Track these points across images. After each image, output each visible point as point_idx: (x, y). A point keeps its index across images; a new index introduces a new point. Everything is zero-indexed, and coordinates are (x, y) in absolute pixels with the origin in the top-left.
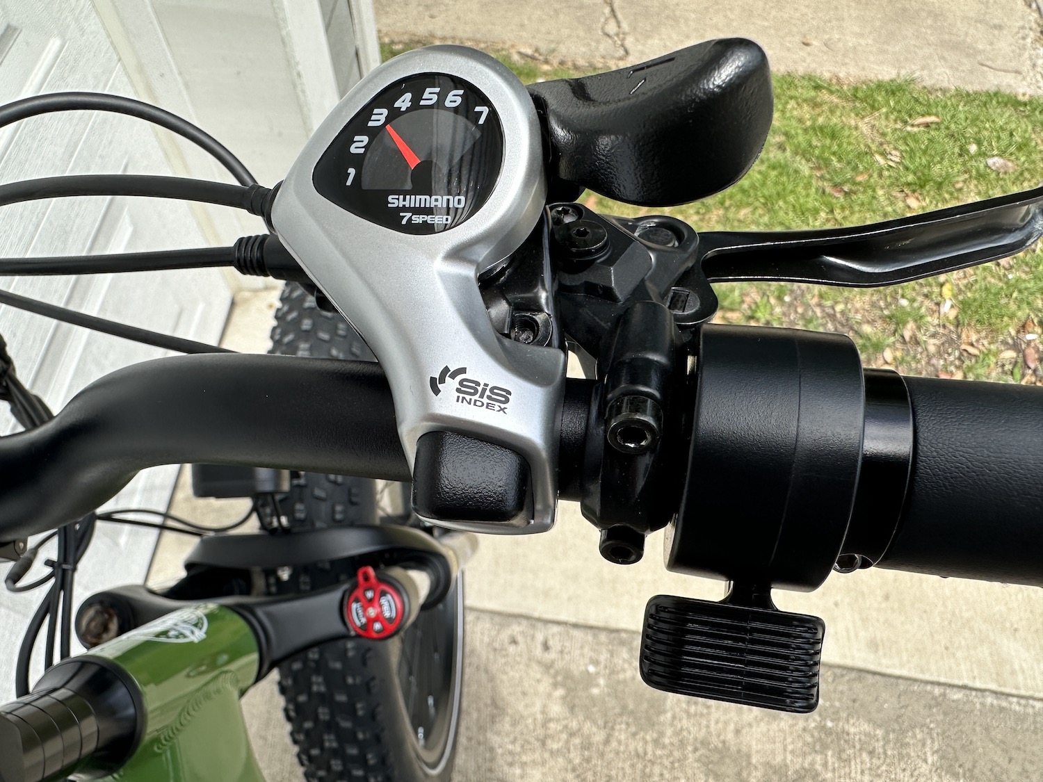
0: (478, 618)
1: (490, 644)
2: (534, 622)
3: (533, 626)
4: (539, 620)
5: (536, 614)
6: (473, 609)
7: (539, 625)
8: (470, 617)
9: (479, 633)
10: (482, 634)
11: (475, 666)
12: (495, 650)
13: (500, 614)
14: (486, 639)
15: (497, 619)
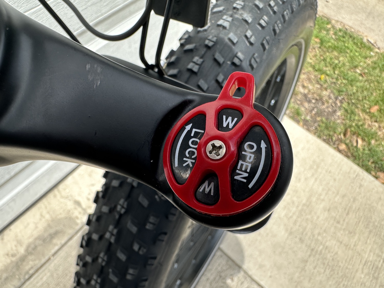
0: (221, 256)
1: (220, 272)
2: (247, 276)
3: (246, 278)
4: (250, 277)
5: (250, 273)
6: (222, 251)
7: (248, 279)
8: (219, 253)
9: (218, 264)
10: (219, 265)
11: (207, 278)
12: (220, 277)
13: (233, 261)
14: (219, 269)
15: (230, 263)
